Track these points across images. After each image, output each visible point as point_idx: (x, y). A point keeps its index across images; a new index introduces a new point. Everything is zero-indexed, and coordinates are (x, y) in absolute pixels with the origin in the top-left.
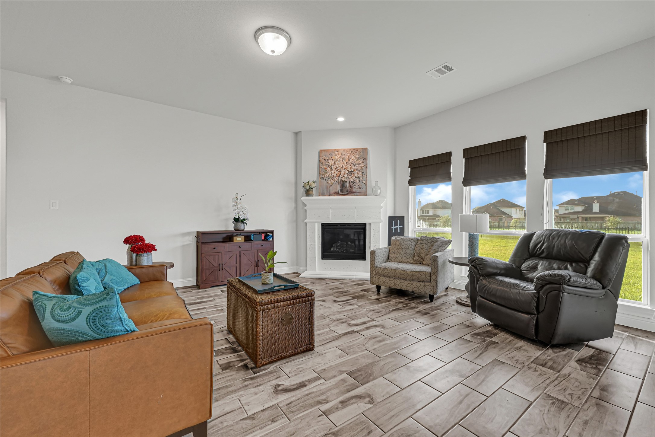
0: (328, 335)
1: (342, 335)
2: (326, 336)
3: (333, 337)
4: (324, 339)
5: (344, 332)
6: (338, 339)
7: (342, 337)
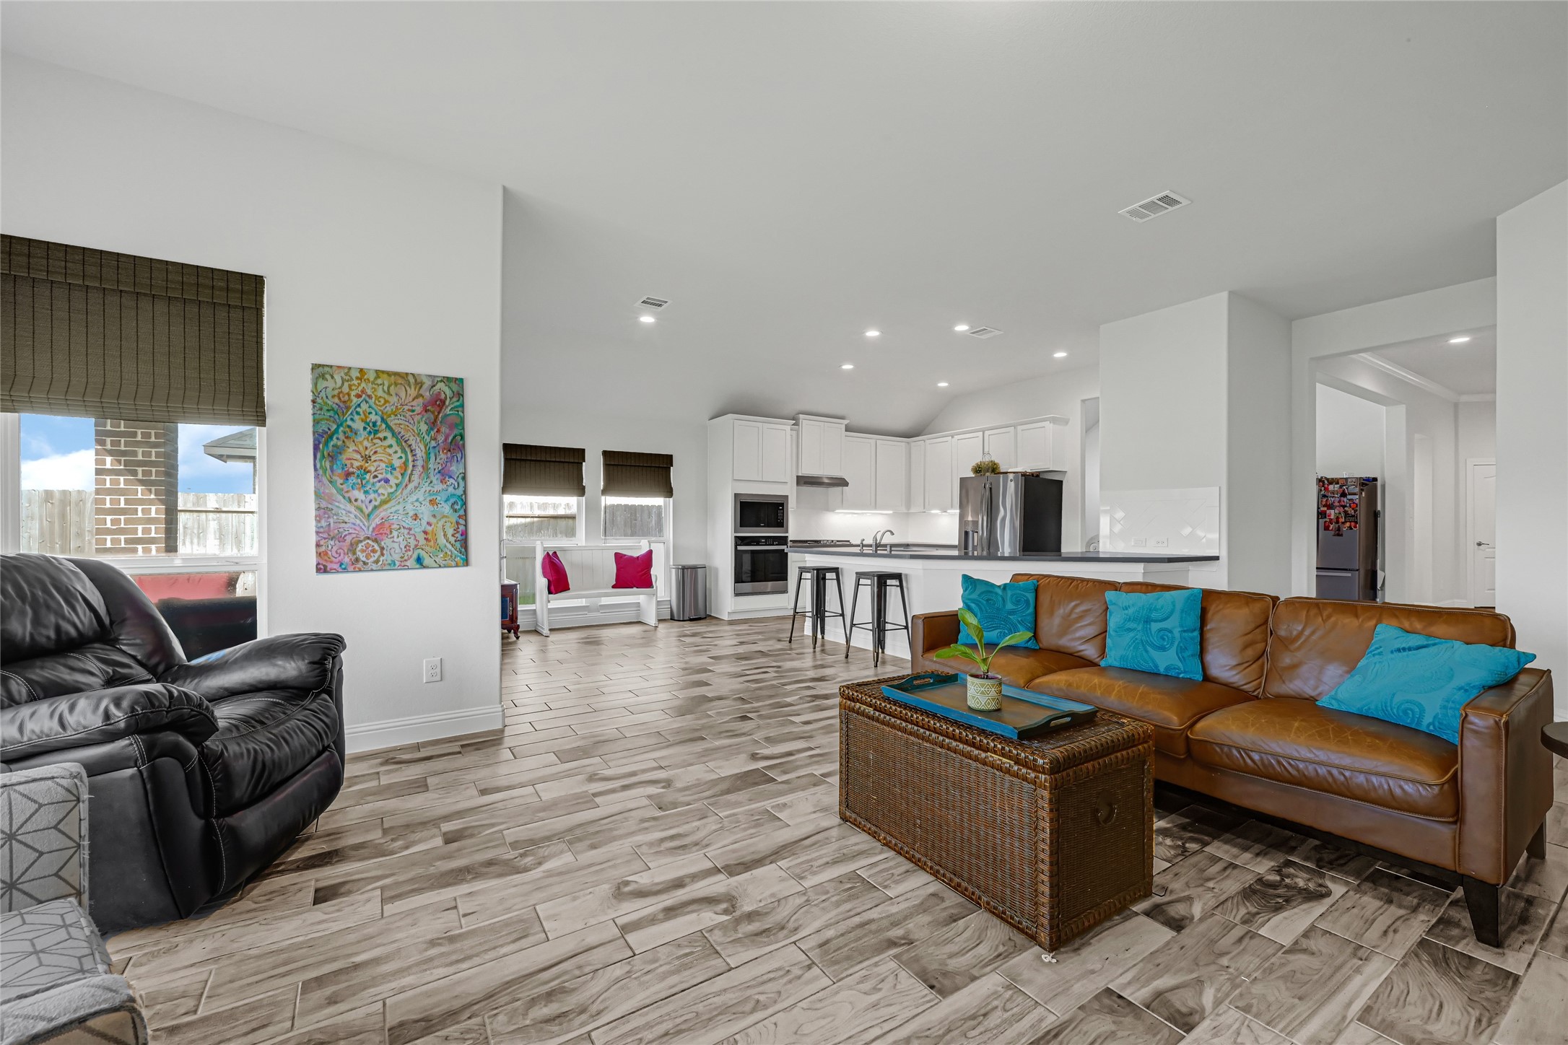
0: (808, 861)
1: (768, 861)
2: (814, 855)
3: (794, 854)
4: (821, 846)
5: (758, 872)
6: (782, 846)
7: (768, 852)
